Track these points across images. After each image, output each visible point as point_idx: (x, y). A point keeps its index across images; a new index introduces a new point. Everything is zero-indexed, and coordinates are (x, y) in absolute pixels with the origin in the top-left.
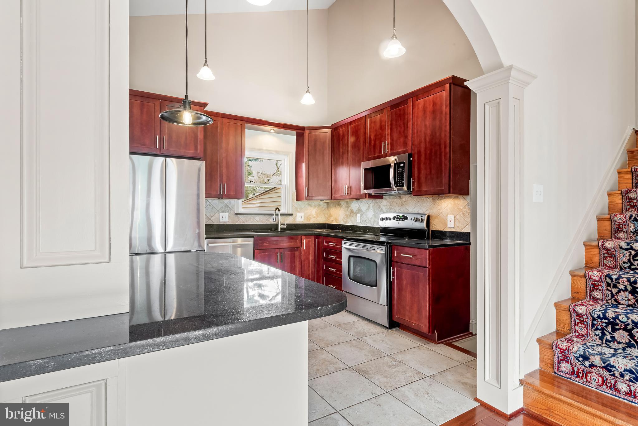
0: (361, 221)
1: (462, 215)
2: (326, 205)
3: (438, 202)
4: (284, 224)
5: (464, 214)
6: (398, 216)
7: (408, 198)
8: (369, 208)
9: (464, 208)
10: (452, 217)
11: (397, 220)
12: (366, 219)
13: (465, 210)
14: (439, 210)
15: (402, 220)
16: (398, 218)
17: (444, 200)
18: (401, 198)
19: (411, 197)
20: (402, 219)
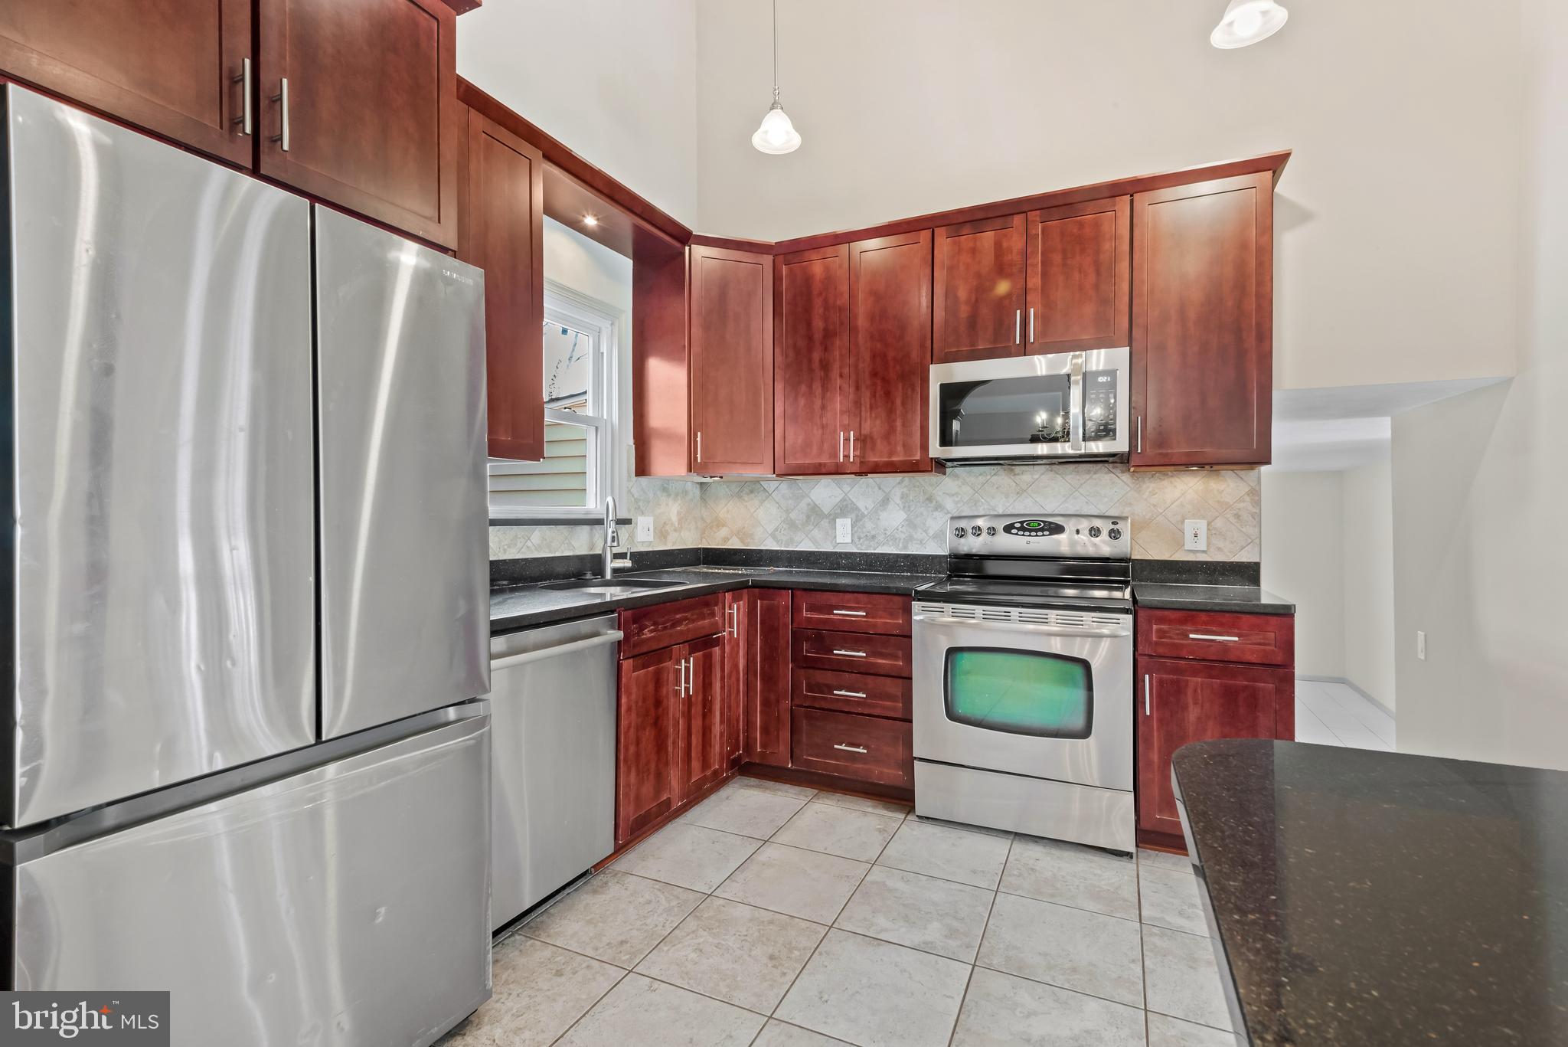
0: (856, 540)
1: (1233, 520)
2: (697, 491)
3: (1152, 485)
4: (622, 556)
5: (1237, 516)
6: (1022, 523)
7: (1043, 474)
8: (886, 501)
9: (1241, 500)
10: (1202, 525)
11: (1021, 533)
12: (873, 533)
13: (1241, 505)
14: (1154, 506)
15: (1040, 533)
16: (1022, 529)
17: (1173, 479)
18: (1015, 475)
19: (1051, 471)
20: (1042, 530)
